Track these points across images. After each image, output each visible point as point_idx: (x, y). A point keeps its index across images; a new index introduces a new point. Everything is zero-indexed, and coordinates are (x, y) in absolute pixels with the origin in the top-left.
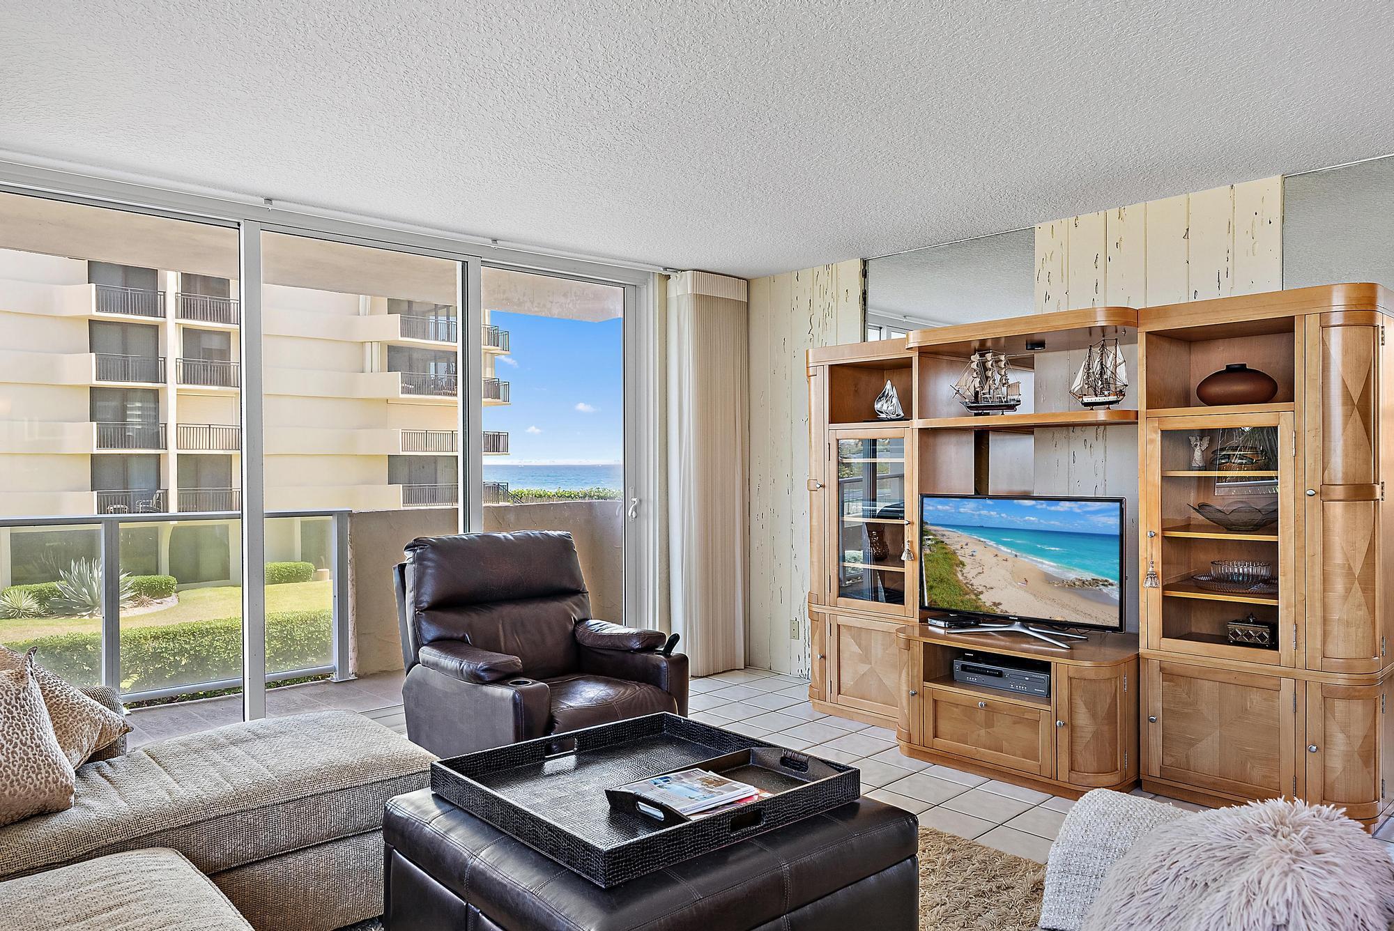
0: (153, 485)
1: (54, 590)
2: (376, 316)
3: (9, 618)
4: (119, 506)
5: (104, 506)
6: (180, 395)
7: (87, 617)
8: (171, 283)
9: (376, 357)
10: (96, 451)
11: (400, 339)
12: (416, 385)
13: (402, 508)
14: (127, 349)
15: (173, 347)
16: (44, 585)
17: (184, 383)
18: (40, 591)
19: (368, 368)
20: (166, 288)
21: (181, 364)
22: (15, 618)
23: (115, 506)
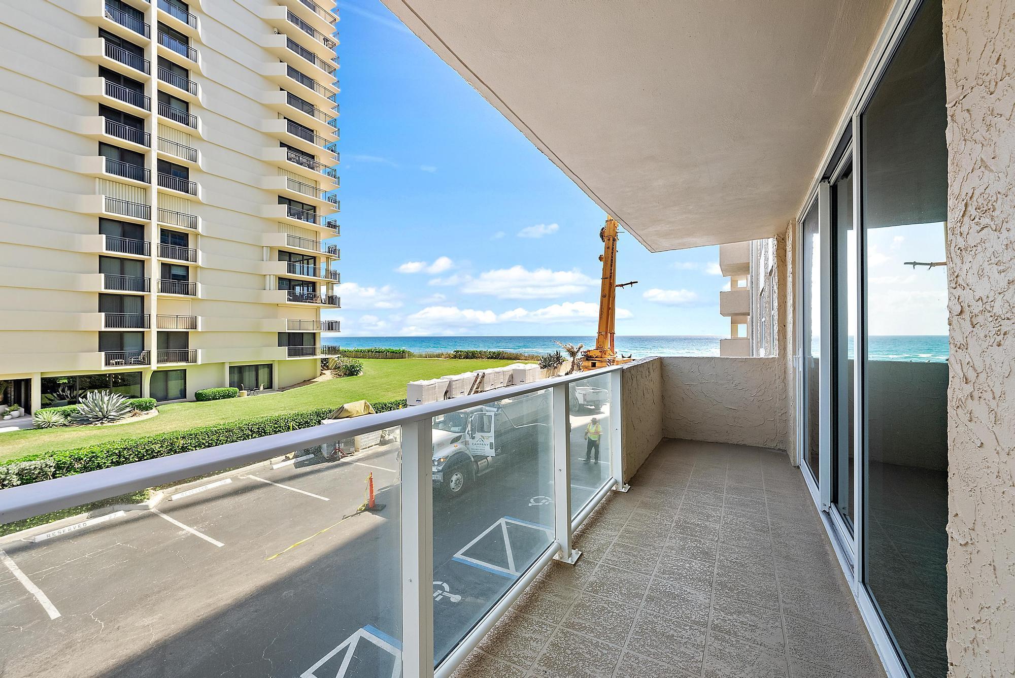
0: (140, 348)
1: (74, 410)
2: (273, 262)
3: (42, 428)
4: (119, 360)
5: (109, 360)
6: (159, 298)
7: (99, 425)
8: (154, 238)
9: (273, 283)
10: (103, 329)
11: (287, 274)
12: (294, 298)
13: (287, 359)
14: (124, 272)
15: (154, 273)
16: (66, 407)
17: (162, 292)
18: (64, 411)
19: (268, 288)
20: (151, 239)
21: (160, 282)
22: (47, 428)
23: (116, 361)
